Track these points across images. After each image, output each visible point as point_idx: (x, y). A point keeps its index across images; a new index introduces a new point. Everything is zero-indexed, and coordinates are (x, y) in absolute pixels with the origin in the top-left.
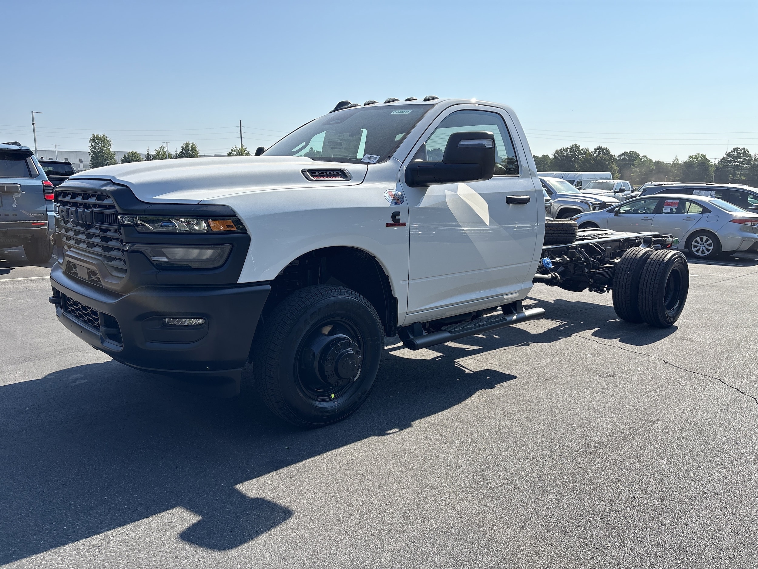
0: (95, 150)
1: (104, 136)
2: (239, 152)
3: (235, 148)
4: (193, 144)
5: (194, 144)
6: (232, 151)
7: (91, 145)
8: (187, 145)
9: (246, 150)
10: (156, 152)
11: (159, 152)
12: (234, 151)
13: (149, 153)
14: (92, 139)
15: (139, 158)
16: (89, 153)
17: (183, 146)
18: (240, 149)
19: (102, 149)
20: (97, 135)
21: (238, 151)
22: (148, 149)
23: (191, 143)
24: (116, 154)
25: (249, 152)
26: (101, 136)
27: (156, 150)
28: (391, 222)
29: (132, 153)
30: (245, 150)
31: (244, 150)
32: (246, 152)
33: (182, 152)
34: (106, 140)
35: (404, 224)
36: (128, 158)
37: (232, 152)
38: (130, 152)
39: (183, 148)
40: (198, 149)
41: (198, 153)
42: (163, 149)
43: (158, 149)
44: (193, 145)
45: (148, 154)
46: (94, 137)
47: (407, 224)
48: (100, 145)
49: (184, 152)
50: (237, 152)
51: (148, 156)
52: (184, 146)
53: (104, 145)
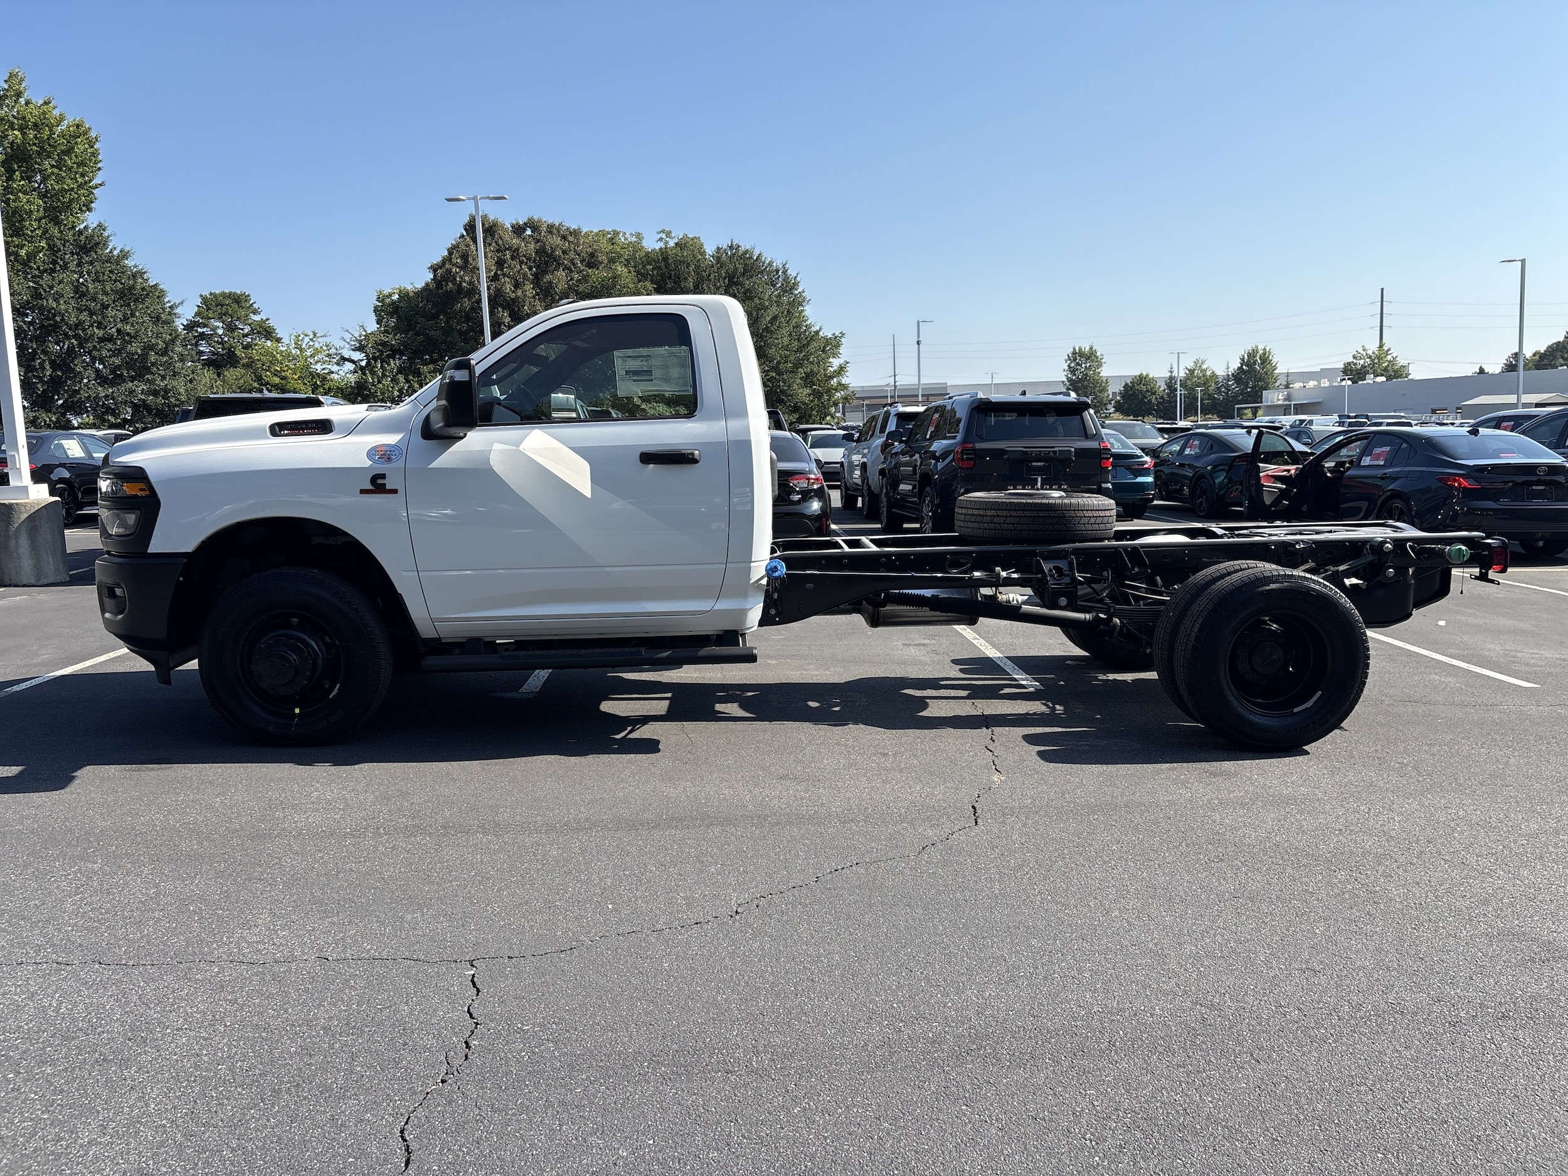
0: (1074, 377)
1: (1091, 348)
2: (1372, 360)
3: (1362, 352)
4: (1265, 349)
5: (1268, 350)
6: (1354, 357)
7: (1067, 368)
8: (1252, 354)
9: (1389, 353)
10: (1188, 372)
11: (1192, 371)
12: (1358, 358)
13: (1173, 374)
14: (1070, 355)
15: (1152, 385)
16: (1063, 382)
17: (1243, 356)
18: (1373, 353)
19: (1087, 374)
20: (1080, 349)
21: (1370, 357)
22: (1171, 368)
23: (1261, 347)
24: (1110, 381)
25: (1396, 357)
26: (1087, 350)
27: (1187, 369)
28: (370, 487)
29: (1141, 377)
30: (1387, 355)
31: (1384, 355)
32: (1389, 357)
33: (1240, 368)
34: (1095, 356)
35: (395, 491)
36: (1131, 388)
37: (1355, 361)
38: (1136, 377)
39: (1243, 360)
40: (1274, 361)
41: (1275, 370)
42: (1200, 366)
43: (1191, 365)
44: (1264, 354)
45: (1171, 378)
46: (1074, 353)
47: (401, 491)
48: (1083, 366)
49: (1244, 367)
50: (1368, 360)
51: (1171, 382)
52: (1246, 357)
53: (1090, 366)
